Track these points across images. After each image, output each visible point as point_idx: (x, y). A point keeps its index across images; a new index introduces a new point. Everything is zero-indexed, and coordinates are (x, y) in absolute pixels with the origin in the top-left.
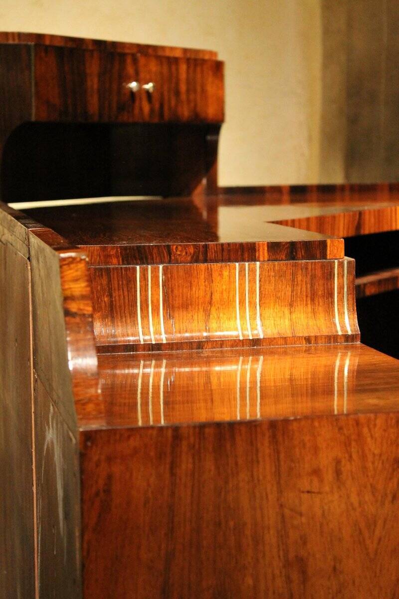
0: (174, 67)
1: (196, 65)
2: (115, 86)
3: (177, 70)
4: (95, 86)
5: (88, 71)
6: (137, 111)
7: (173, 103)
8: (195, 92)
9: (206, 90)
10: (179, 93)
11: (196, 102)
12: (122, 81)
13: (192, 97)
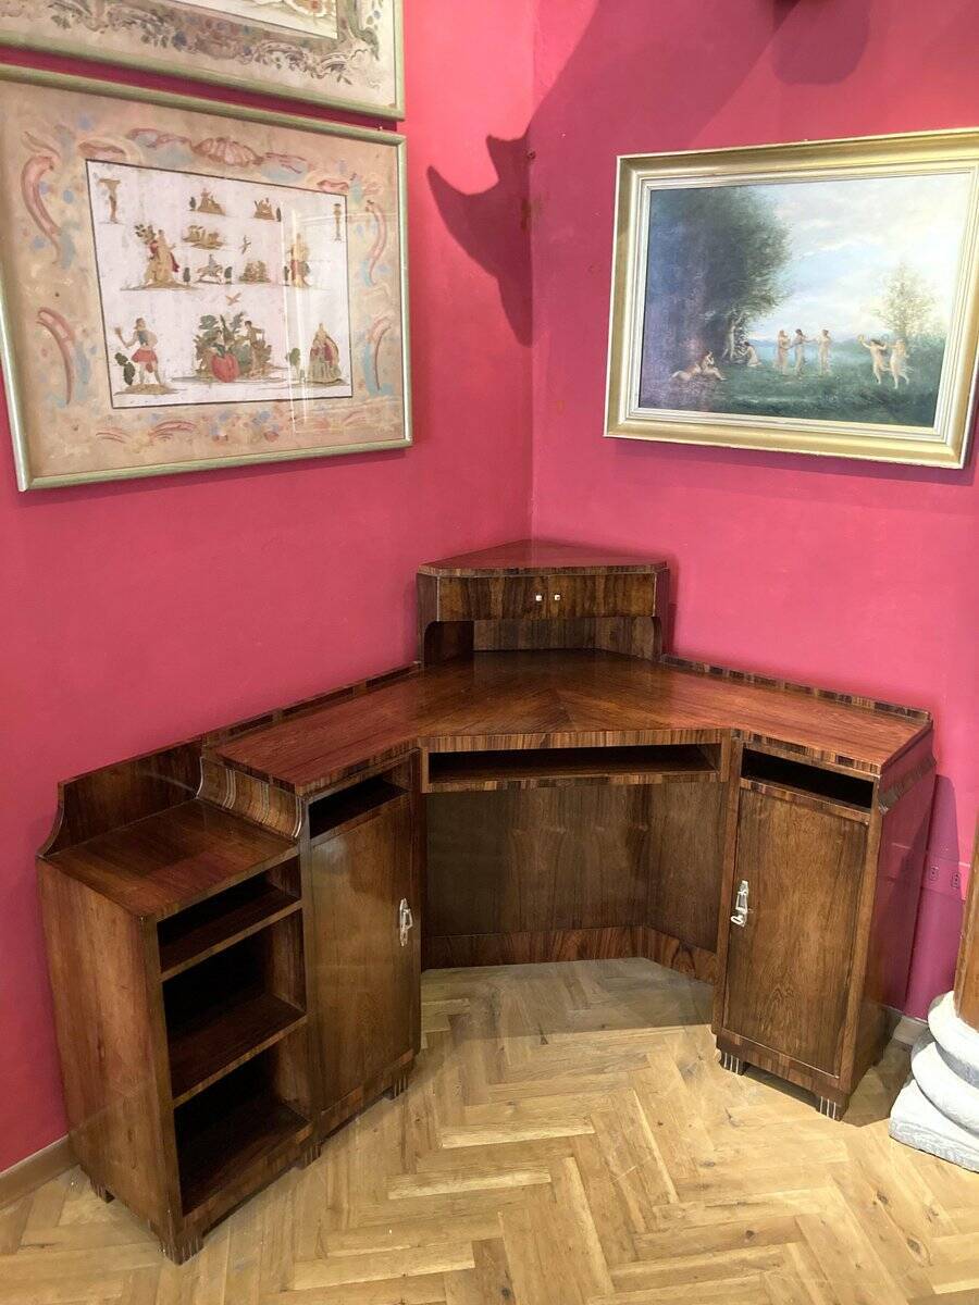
1: (617, 578)
2: (520, 599)
4: (500, 599)
5: (492, 589)
6: (544, 613)
7: (587, 605)
8: (615, 597)
9: (630, 595)
10: (595, 598)
11: (615, 603)
12: (529, 594)
13: (611, 600)
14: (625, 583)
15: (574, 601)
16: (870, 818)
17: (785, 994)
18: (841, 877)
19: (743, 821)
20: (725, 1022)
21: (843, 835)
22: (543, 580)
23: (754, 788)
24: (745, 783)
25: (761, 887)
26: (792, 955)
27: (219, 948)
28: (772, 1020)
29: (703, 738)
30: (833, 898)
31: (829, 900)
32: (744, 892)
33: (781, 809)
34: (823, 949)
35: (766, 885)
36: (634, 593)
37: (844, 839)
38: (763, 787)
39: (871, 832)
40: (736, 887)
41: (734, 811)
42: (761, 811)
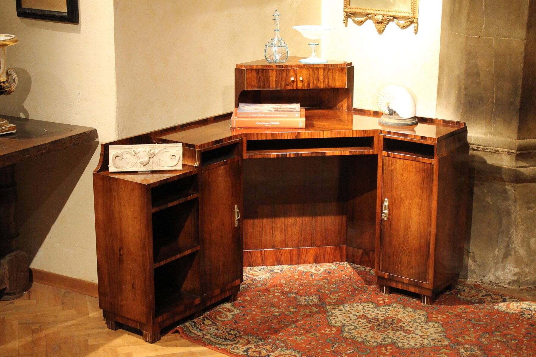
0: (316, 72)
1: (329, 70)
2: (284, 79)
3: (318, 72)
4: (274, 79)
5: (271, 75)
6: (295, 86)
7: (315, 82)
8: (328, 78)
9: (335, 78)
10: (319, 79)
11: (328, 82)
12: (287, 77)
13: (326, 80)
14: (333, 72)
15: (309, 81)
16: (434, 161)
17: (405, 248)
18: (425, 190)
19: (384, 171)
20: (381, 268)
21: (424, 170)
22: (294, 70)
23: (388, 155)
24: (385, 153)
25: (393, 201)
26: (407, 229)
27: (170, 205)
28: (400, 262)
29: (366, 134)
30: (422, 200)
31: (420, 201)
32: (386, 204)
33: (399, 163)
34: (419, 223)
35: (395, 199)
36: (337, 77)
37: (425, 172)
38: (392, 154)
39: (435, 167)
40: (383, 202)
41: (380, 167)
42: (391, 165)
